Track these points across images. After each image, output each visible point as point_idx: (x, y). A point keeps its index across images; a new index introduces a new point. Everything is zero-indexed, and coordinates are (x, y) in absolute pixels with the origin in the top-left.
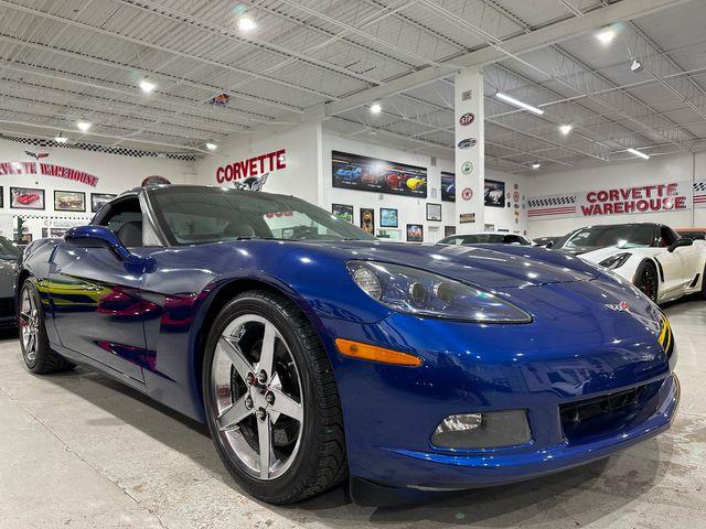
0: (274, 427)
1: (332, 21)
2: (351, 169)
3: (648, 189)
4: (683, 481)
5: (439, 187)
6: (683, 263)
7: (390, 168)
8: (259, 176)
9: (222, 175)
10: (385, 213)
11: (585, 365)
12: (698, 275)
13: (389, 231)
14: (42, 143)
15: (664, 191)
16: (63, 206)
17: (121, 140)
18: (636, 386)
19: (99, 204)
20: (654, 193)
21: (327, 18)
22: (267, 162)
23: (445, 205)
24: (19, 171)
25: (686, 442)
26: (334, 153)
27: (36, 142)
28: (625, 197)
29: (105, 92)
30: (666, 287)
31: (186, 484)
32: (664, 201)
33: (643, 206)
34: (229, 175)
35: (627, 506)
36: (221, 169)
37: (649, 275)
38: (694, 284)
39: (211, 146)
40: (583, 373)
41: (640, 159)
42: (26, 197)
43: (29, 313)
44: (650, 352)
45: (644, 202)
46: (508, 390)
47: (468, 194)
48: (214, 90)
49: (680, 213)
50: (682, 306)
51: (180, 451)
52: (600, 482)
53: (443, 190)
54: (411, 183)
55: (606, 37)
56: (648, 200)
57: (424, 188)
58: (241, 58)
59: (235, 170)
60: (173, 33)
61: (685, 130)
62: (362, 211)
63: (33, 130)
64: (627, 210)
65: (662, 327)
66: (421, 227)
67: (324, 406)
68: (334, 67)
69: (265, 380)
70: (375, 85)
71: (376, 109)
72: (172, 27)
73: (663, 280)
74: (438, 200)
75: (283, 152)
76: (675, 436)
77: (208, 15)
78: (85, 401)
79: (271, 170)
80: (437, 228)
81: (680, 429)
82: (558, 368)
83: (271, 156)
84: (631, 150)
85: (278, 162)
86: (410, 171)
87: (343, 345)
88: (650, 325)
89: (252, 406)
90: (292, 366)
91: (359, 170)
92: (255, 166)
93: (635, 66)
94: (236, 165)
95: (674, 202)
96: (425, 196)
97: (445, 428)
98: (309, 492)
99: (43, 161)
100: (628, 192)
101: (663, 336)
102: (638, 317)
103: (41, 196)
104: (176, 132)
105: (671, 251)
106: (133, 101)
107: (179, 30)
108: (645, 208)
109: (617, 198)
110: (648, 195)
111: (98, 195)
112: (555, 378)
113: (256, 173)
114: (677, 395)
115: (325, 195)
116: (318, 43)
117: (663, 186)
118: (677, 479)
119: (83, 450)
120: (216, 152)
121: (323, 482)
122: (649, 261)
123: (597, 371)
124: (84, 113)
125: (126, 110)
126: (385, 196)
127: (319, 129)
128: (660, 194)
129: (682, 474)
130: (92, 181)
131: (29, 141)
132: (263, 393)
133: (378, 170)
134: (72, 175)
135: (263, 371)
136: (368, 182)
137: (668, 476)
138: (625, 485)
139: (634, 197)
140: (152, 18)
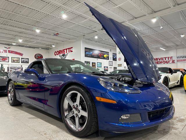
0: (80, 118)
1: (85, 15)
2: (89, 52)
3: (165, 58)
4: (176, 131)
5: (112, 57)
6: (175, 78)
7: (100, 52)
8: (66, 54)
9: (56, 53)
10: (98, 64)
11: (153, 103)
12: (179, 81)
13: (99, 68)
14: (9, 45)
15: (169, 58)
16: (14, 61)
17: (30, 44)
18: (165, 108)
19: (23, 61)
20: (167, 59)
21: (84, 15)
22: (68, 50)
23: (114, 61)
24: (2, 52)
25: (177, 122)
26: (85, 48)
27: (7, 44)
28: (160, 60)
29: (26, 32)
30: (171, 84)
31: (57, 133)
32: (170, 61)
33: (164, 62)
34: (58, 54)
35: (164, 137)
36: (56, 52)
37: (166, 81)
38: (177, 83)
39: (53, 46)
40: (152, 105)
41: (163, 50)
42: (4, 59)
43: (11, 90)
44: (167, 100)
45: (164, 61)
46: (135, 109)
47: (120, 59)
48: (55, 32)
49: (174, 64)
50: (175, 88)
51: (54, 125)
52: (157, 132)
53: (113, 58)
54: (105, 56)
55: (154, 21)
56: (165, 61)
57: (108, 57)
58: (62, 24)
59: (59, 52)
60: (45, 18)
61: (174, 43)
62: (92, 63)
63: (7, 41)
64: (160, 63)
65: (170, 94)
66: (108, 67)
67: (93, 113)
68: (86, 27)
69: (77, 107)
70: (96, 31)
71: (96, 37)
72: (45, 16)
73: (170, 82)
74: (112, 60)
75: (72, 48)
76: (174, 121)
77: (54, 13)
78: (27, 113)
79: (69, 52)
80: (111, 67)
81: (175, 119)
82: (145, 104)
83: (69, 49)
84: (161, 48)
85: (71, 50)
86: (105, 53)
87: (98, 98)
88: (167, 94)
89: (74, 113)
90: (85, 103)
91: (92, 52)
92: (65, 51)
93: (161, 28)
94: (59, 51)
95: (172, 61)
96: (108, 59)
97: (121, 118)
98: (89, 134)
99: (9, 49)
100: (160, 59)
101: (170, 96)
102: (164, 92)
103: (8, 59)
104: (44, 42)
105: (172, 74)
106: (33, 34)
107: (46, 17)
108: (165, 63)
109: (158, 60)
110: (165, 59)
111: (23, 58)
112: (145, 106)
113: (65, 53)
114: (174, 111)
115: (83, 59)
116: (82, 21)
117: (169, 57)
118: (175, 131)
119: (29, 125)
120: (55, 48)
121: (92, 131)
122: (166, 77)
123: (155, 105)
124: (21, 37)
125: (31, 37)
126: (98, 59)
127: (82, 42)
128: (168, 59)
129: (176, 130)
130: (21, 55)
131: (6, 44)
132: (77, 110)
133: (96, 52)
134: (16, 53)
135: (77, 105)
136: (94, 55)
137: (173, 130)
138: (162, 132)
139: (162, 60)
140: (40, 14)
